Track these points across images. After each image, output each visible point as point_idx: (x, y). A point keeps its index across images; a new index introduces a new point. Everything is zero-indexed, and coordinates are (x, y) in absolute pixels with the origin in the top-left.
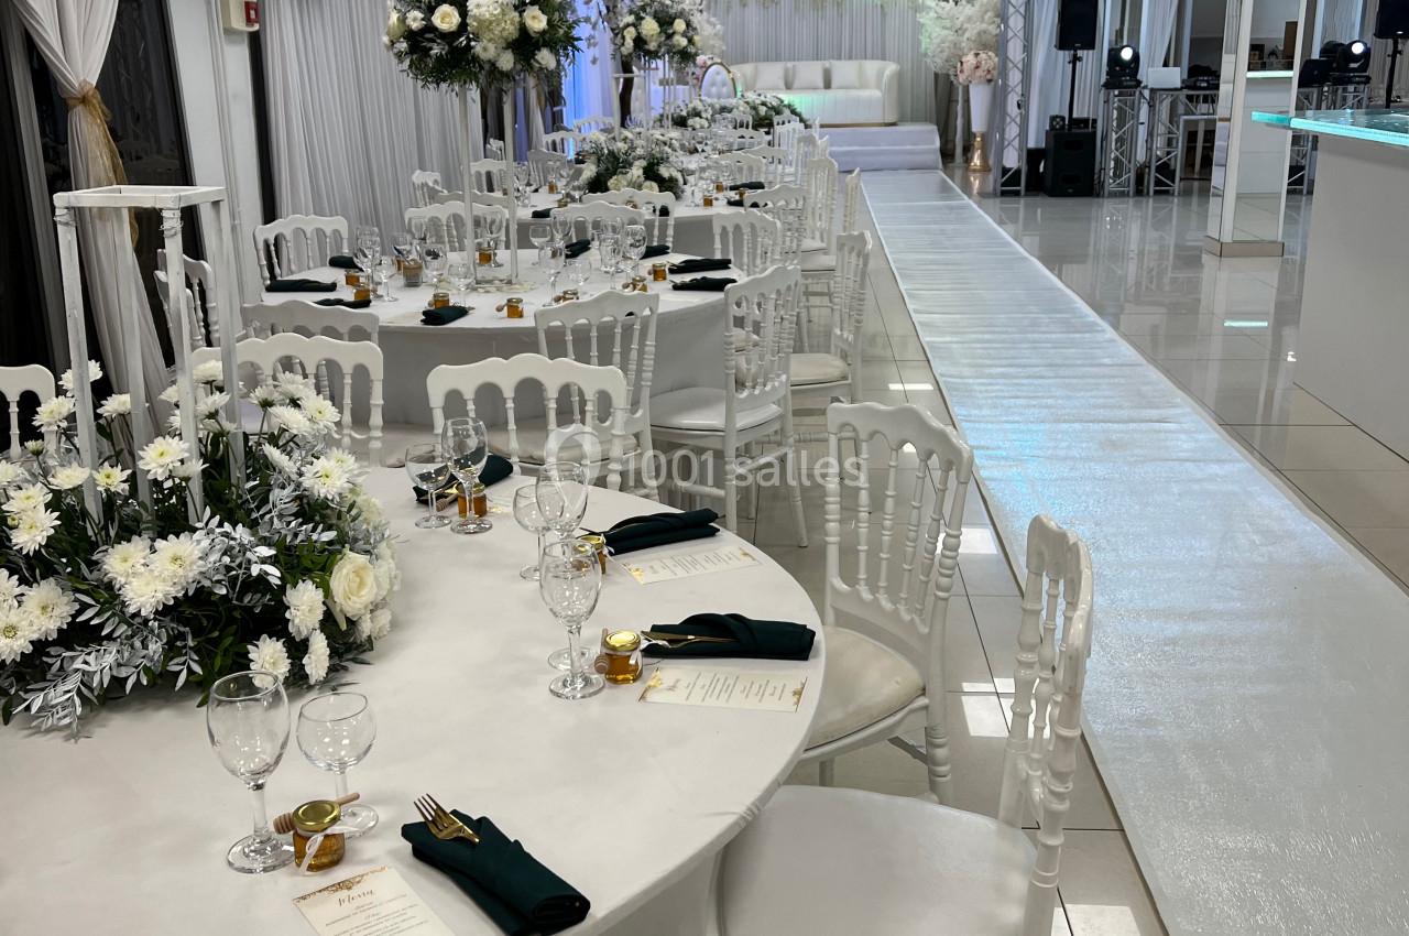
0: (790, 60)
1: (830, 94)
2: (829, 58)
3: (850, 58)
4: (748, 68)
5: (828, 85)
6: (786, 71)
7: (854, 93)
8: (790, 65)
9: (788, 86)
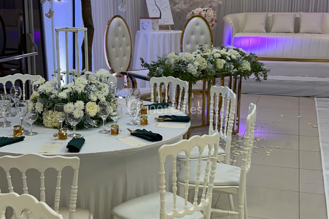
0: (271, 11)
1: (298, 36)
2: (300, 11)
3: (316, 11)
4: (240, 16)
5: (297, 30)
6: (267, 19)
7: (318, 37)
8: (270, 14)
9: (268, 30)
